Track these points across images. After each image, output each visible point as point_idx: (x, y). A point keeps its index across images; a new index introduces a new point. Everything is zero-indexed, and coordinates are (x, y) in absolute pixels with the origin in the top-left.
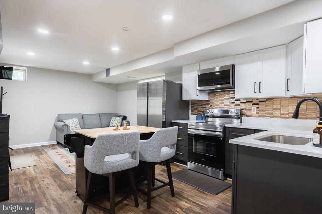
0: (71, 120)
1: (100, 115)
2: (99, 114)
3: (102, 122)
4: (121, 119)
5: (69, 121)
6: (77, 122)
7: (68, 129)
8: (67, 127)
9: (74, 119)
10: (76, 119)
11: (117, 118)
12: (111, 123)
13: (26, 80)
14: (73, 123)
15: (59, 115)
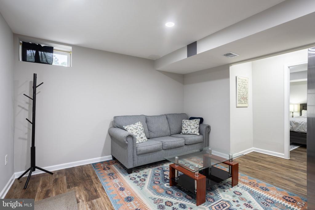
0: (132, 125)
1: (167, 117)
2: (166, 115)
3: (171, 127)
4: (198, 123)
5: (131, 128)
6: (141, 128)
7: (133, 142)
8: (133, 140)
9: (137, 124)
10: (140, 124)
11: (193, 122)
12: (183, 128)
13: (71, 66)
14: (137, 130)
15: (115, 117)
